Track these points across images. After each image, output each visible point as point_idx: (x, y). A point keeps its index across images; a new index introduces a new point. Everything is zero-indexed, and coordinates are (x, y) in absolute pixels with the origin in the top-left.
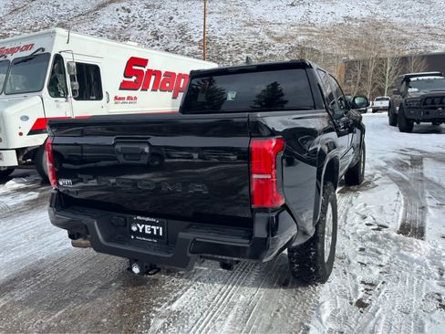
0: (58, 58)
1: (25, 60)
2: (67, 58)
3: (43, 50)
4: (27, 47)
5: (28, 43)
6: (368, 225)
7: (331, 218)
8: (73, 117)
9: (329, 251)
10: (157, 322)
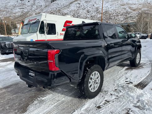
0: (42, 22)
1: (34, 23)
2: (45, 22)
3: (39, 20)
4: (35, 19)
5: (35, 18)
6: (126, 81)
7: (100, 77)
8: (46, 40)
9: (97, 88)
10: (36, 102)
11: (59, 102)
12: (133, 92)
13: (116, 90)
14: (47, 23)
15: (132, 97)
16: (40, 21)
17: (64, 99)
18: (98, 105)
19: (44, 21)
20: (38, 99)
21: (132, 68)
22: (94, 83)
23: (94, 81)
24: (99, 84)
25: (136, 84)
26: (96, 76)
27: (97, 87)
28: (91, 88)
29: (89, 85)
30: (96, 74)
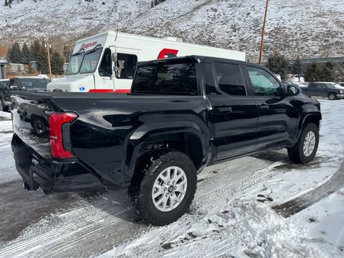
0: (108, 51)
1: (91, 52)
2: (113, 50)
3: (100, 45)
4: (94, 43)
5: (95, 41)
6: (259, 196)
7: (186, 180)
8: (114, 90)
9: (178, 204)
10: (43, 221)
11: (90, 225)
12: (259, 221)
13: (226, 212)
14: (118, 54)
15: (252, 230)
16: (102, 48)
17: (103, 220)
18: (166, 242)
19: (111, 48)
20: (52, 215)
21: (293, 165)
22: (167, 192)
23: (168, 187)
24: (183, 196)
25: (279, 204)
26: (176, 178)
27: (177, 202)
28: (159, 202)
29: (154, 196)
30: (176, 172)
